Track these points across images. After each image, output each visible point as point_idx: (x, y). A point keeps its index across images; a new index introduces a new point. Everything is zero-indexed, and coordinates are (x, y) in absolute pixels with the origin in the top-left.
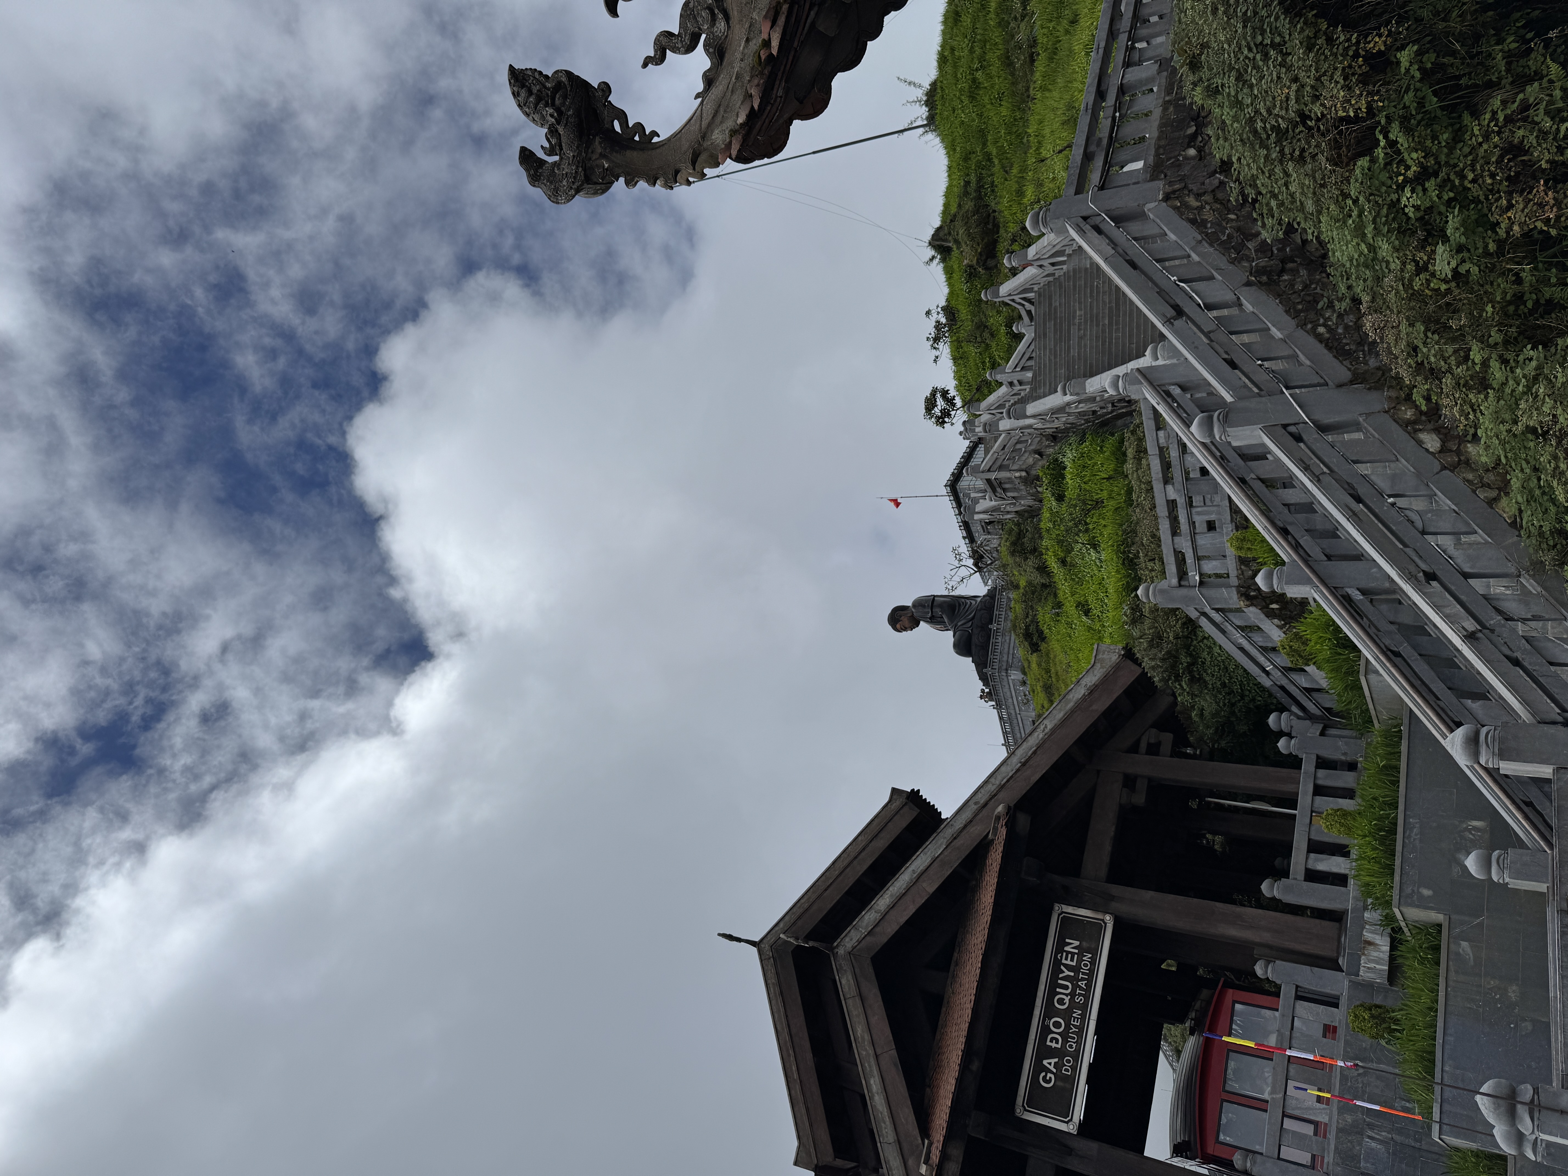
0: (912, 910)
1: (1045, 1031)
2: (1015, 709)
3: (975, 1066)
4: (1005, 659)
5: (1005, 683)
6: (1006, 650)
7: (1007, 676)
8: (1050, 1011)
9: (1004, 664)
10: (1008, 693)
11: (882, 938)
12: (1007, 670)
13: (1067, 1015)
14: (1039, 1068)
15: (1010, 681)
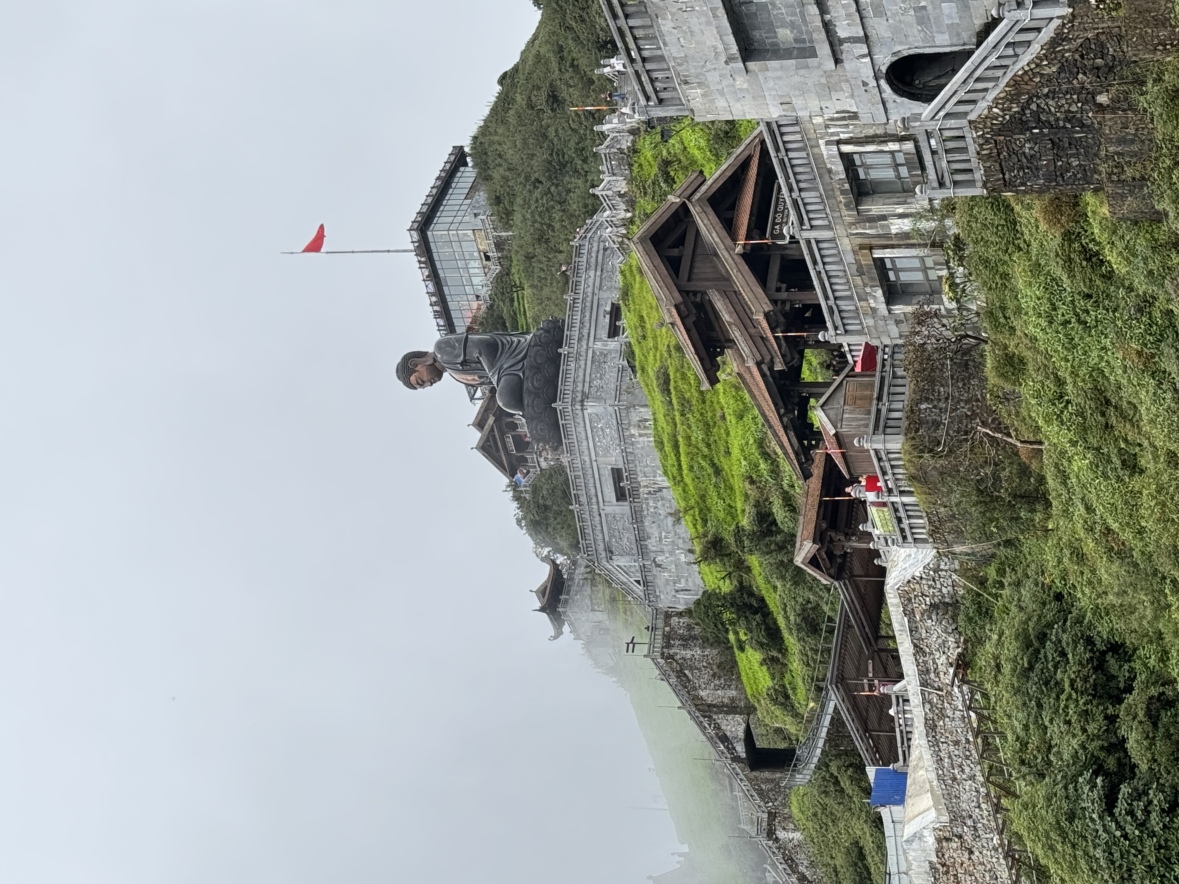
0: (722, 182)
1: (775, 218)
2: (590, 455)
3: (753, 219)
4: (580, 388)
5: (580, 420)
6: (581, 378)
7: (582, 410)
8: (776, 212)
9: (579, 395)
10: (583, 433)
11: (710, 193)
12: (582, 401)
13: (783, 212)
14: (773, 229)
15: (586, 416)
